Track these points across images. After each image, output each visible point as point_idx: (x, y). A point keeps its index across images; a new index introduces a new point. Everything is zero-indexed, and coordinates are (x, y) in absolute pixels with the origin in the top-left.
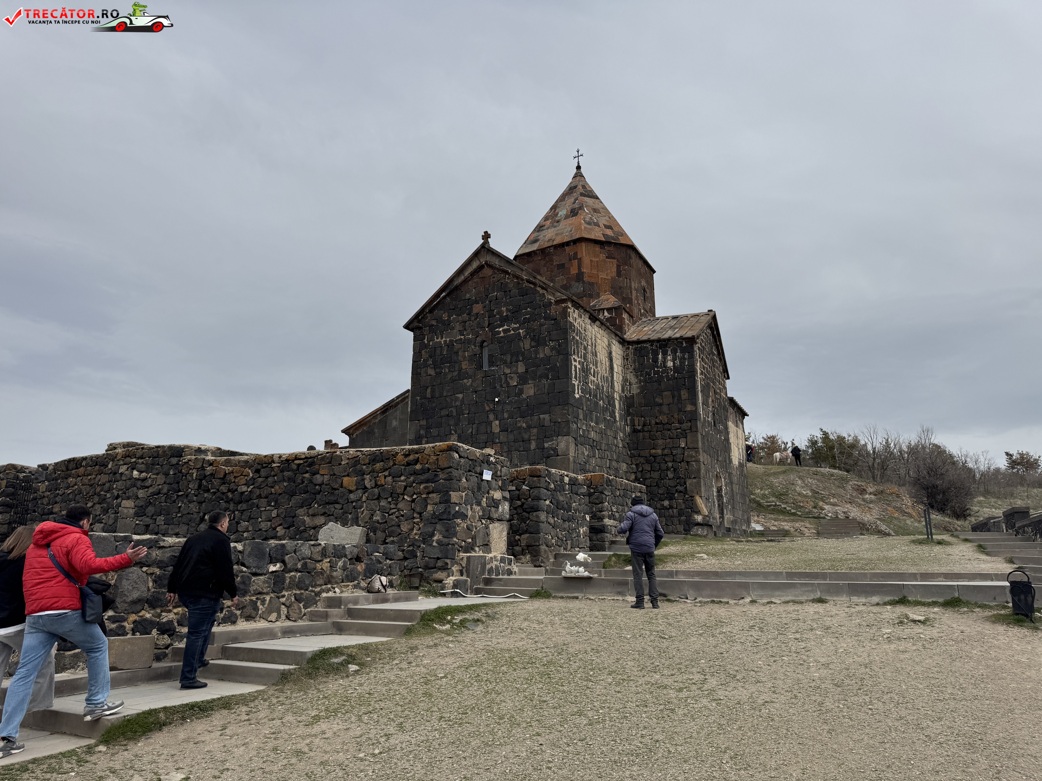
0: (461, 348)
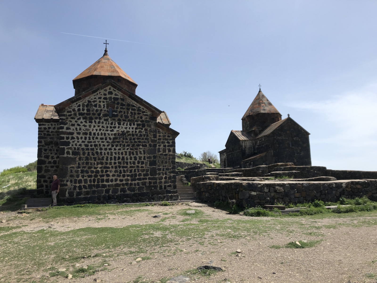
0: (285, 141)
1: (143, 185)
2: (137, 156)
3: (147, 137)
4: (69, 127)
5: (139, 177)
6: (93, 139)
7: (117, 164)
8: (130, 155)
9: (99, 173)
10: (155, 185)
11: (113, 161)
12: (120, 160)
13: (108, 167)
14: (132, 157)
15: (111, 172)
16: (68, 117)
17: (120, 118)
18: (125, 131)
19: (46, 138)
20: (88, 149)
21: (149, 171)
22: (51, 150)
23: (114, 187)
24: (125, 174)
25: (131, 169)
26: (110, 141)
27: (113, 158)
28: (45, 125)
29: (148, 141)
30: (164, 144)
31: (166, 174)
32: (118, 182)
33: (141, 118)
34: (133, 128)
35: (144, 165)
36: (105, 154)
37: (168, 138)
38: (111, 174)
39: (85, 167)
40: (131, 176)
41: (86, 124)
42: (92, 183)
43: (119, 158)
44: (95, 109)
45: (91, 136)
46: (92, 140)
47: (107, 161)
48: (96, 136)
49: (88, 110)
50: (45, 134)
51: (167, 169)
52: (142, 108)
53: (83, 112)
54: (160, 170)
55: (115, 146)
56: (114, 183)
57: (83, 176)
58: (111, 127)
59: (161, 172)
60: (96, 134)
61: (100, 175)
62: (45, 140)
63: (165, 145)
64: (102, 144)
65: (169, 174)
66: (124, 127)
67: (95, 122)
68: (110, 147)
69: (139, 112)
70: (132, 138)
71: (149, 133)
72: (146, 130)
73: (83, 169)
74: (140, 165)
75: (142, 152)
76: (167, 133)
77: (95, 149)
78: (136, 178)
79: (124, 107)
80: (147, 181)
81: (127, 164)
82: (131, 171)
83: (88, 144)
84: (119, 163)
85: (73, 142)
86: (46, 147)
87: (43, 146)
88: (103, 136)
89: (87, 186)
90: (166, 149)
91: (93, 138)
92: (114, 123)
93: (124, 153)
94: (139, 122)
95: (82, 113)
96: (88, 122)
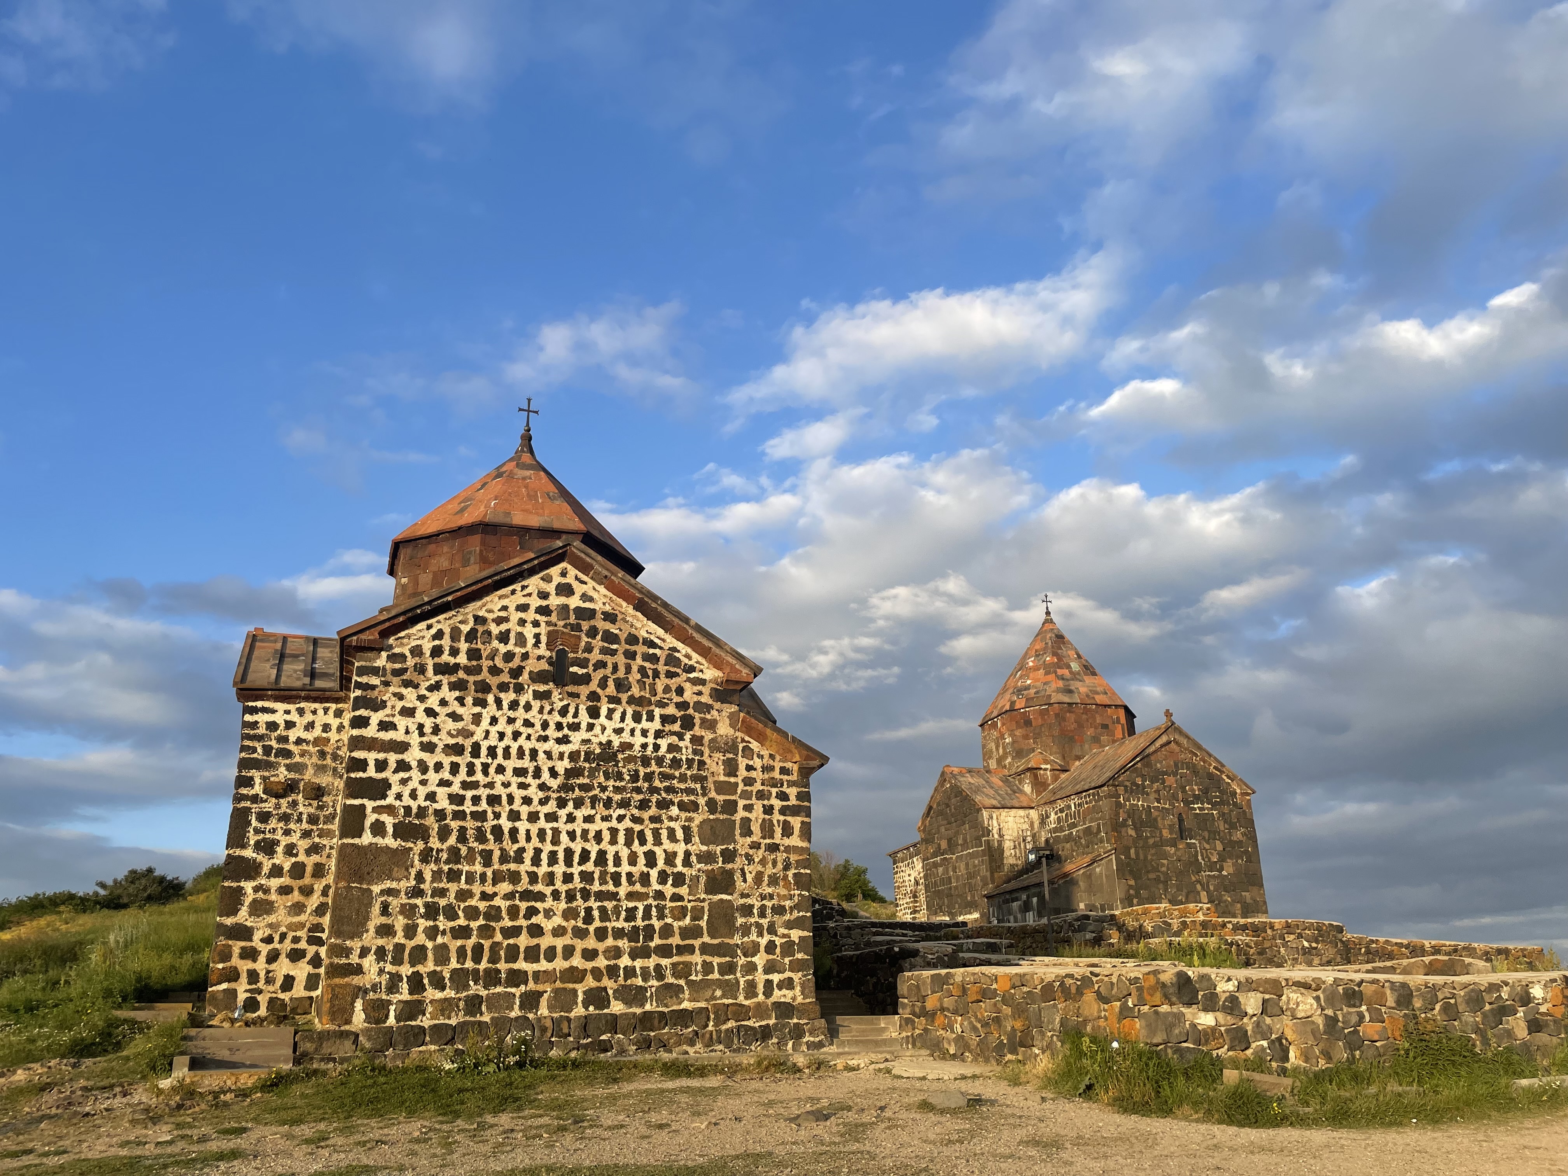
0: (1159, 816)
1: (675, 975)
2: (656, 849)
3: (699, 770)
4: (391, 719)
5: (664, 942)
6: (485, 773)
7: (577, 883)
8: (628, 843)
9: (499, 918)
10: (727, 977)
11: (560, 869)
12: (589, 866)
13: (540, 892)
14: (636, 853)
15: (549, 914)
16: (389, 677)
17: (599, 690)
18: (616, 744)
19: (269, 766)
20: (459, 815)
21: (706, 918)
22: (285, 818)
23: (558, 984)
24: (606, 928)
25: (631, 905)
26: (554, 784)
27: (561, 856)
28: (273, 711)
29: (703, 788)
30: (766, 802)
31: (772, 930)
32: (577, 961)
33: (680, 691)
34: (644, 733)
35: (684, 891)
36: (528, 839)
37: (782, 777)
38: (548, 925)
39: (443, 893)
40: (633, 934)
41: (460, 711)
42: (469, 964)
43: (585, 856)
44: (503, 649)
45: (477, 762)
46: (479, 776)
47: (535, 869)
48: (500, 760)
49: (474, 654)
50: (267, 750)
51: (779, 910)
52: (684, 652)
53: (452, 660)
54: (747, 910)
55: (571, 804)
56: (560, 964)
57: (432, 933)
58: (559, 726)
59: (753, 920)
60: (500, 751)
61: (502, 930)
62: (266, 774)
63: (772, 807)
64: (518, 794)
65: (786, 931)
66: (610, 725)
67: (498, 702)
68: (551, 807)
69: (673, 670)
70: (642, 774)
71: (707, 752)
72: (697, 740)
73: (436, 899)
74: (669, 890)
75: (680, 834)
76: (778, 758)
77: (490, 815)
78: (653, 944)
79: (615, 647)
80: (697, 958)
81: (618, 883)
82: (631, 915)
83: (462, 792)
84: (587, 877)
85: (404, 782)
86: (269, 806)
87: (255, 799)
88: (526, 763)
89: (447, 975)
90: (775, 822)
91: (485, 768)
92: (572, 710)
93: (606, 835)
94: (671, 710)
95: (447, 664)
96: (469, 700)
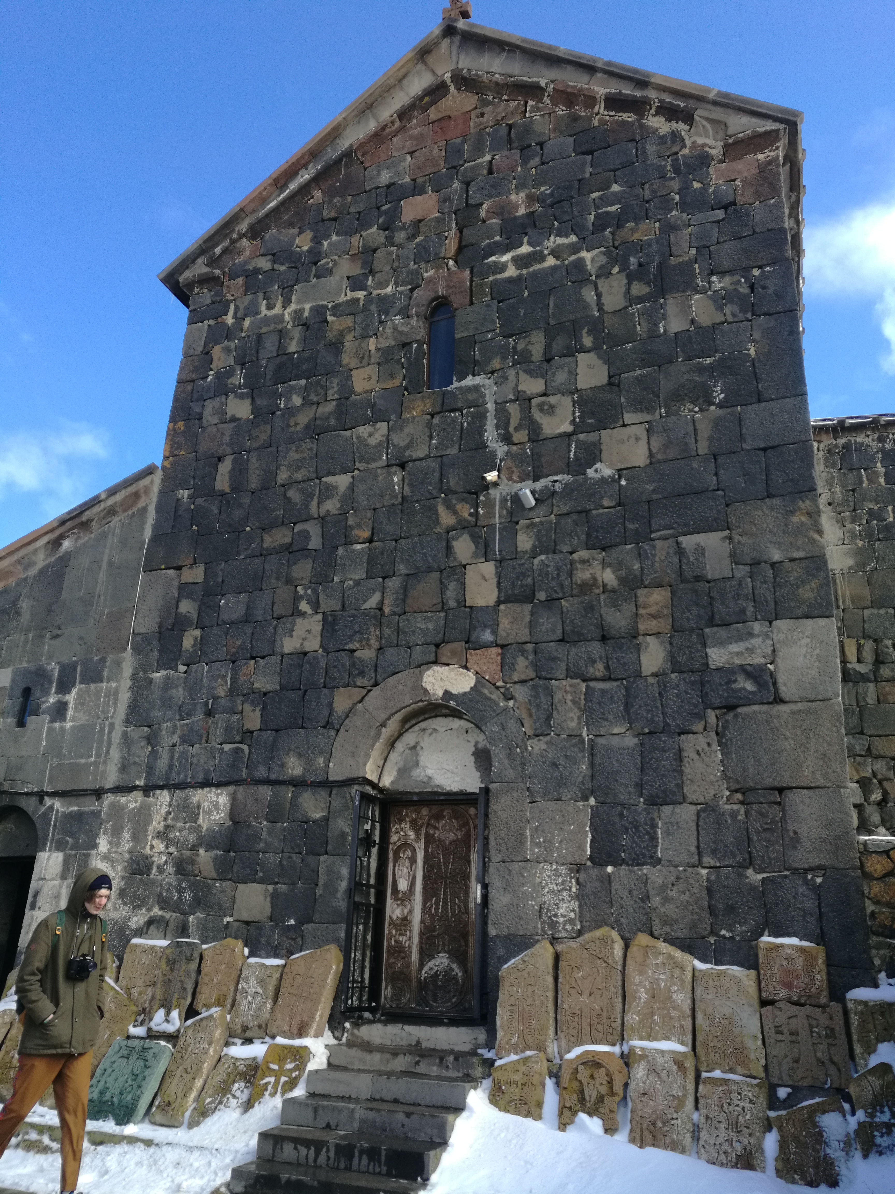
0: (349, 329)
